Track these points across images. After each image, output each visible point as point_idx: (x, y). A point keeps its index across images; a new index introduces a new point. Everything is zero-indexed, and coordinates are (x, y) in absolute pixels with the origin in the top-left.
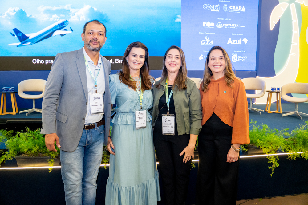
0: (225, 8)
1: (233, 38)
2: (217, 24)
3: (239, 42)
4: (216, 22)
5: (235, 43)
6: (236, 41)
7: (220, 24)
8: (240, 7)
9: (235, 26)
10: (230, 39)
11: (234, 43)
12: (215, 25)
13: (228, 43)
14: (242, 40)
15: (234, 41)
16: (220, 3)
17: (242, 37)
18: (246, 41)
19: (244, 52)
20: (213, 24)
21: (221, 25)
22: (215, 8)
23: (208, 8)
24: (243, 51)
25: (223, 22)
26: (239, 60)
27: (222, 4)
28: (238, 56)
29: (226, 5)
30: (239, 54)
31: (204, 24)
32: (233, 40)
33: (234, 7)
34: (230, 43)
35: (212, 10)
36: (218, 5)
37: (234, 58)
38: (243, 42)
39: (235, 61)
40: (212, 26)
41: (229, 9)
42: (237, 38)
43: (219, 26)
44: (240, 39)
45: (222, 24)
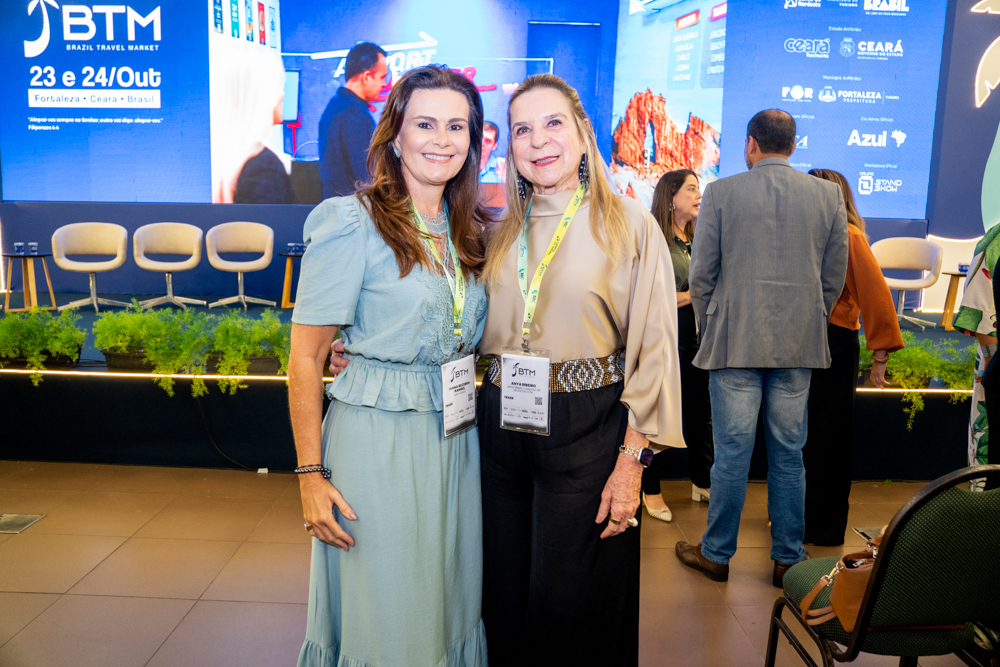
0: (845, 47)
1: (865, 129)
2: (821, 93)
3: (882, 141)
4: (818, 87)
5: (869, 144)
6: (874, 136)
7: (828, 93)
8: (889, 45)
9: (872, 96)
10: (855, 133)
11: (865, 143)
12: (816, 94)
13: (849, 143)
14: (889, 134)
15: (867, 137)
16: (831, 35)
17: (890, 128)
18: (900, 137)
19: (895, 167)
20: (809, 92)
21: (831, 94)
22: (818, 49)
23: (797, 48)
24: (890, 166)
25: (837, 86)
26: (878, 189)
27: (836, 39)
28: (875, 178)
29: (849, 40)
30: (879, 174)
31: (785, 91)
32: (864, 136)
33: (871, 44)
34: (854, 144)
35: (808, 55)
36: (827, 40)
37: (866, 185)
38: (891, 141)
39: (868, 193)
40: (806, 97)
41: (857, 50)
42: (876, 129)
43: (827, 97)
44: (885, 133)
45: (834, 93)
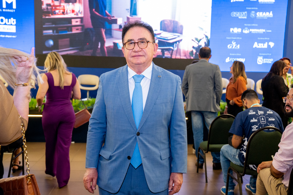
0: (252, 14)
1: (259, 42)
2: (244, 30)
3: (265, 46)
4: (243, 28)
5: (261, 47)
6: (263, 44)
7: (246, 30)
8: (268, 13)
9: (262, 31)
10: (256, 43)
11: (260, 47)
12: (242, 31)
13: (254, 47)
14: (268, 43)
16: (247, 10)
17: (268, 42)
18: (272, 44)
19: (270, 54)
20: (240, 30)
21: (247, 30)
22: (243, 15)
23: (236, 15)
24: (268, 54)
25: (249, 28)
26: (265, 62)
27: (249, 12)
28: (263, 58)
29: (253, 12)
30: (265, 57)
31: (231, 30)
32: (259, 44)
33: (261, 13)
34: (256, 47)
35: (240, 17)
36: (246, 12)
37: (260, 61)
38: (269, 46)
39: (261, 64)
40: (239, 32)
41: (256, 15)
42: (263, 42)
43: (246, 31)
44: (266, 43)
45: (248, 30)
